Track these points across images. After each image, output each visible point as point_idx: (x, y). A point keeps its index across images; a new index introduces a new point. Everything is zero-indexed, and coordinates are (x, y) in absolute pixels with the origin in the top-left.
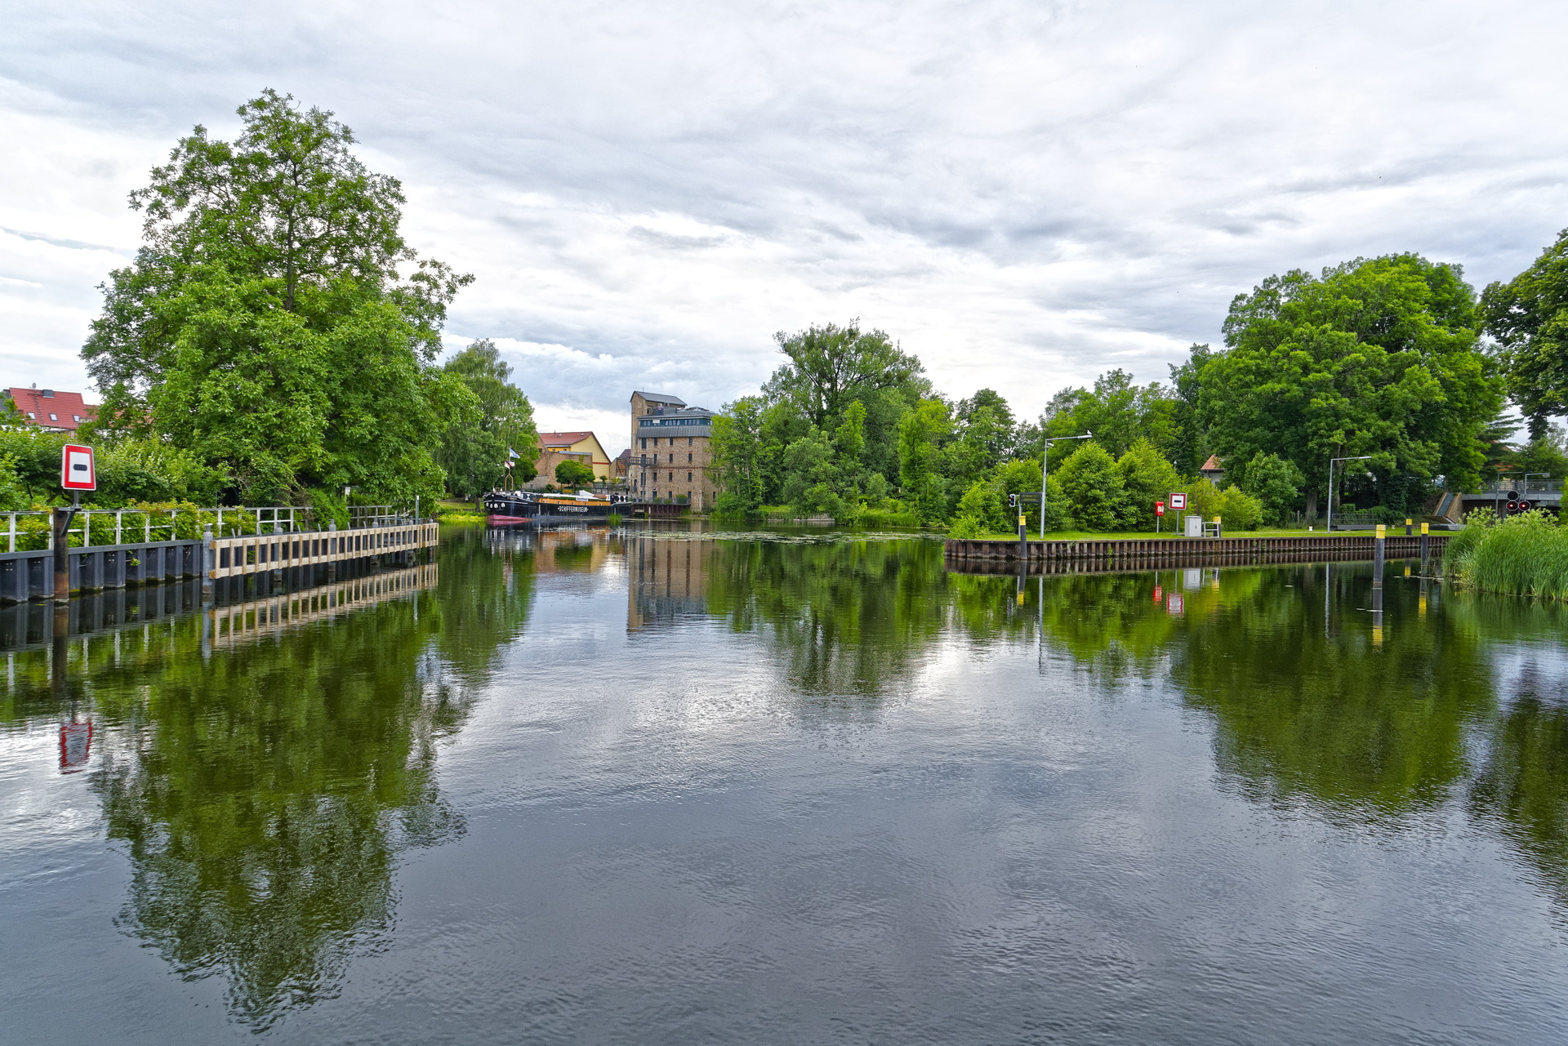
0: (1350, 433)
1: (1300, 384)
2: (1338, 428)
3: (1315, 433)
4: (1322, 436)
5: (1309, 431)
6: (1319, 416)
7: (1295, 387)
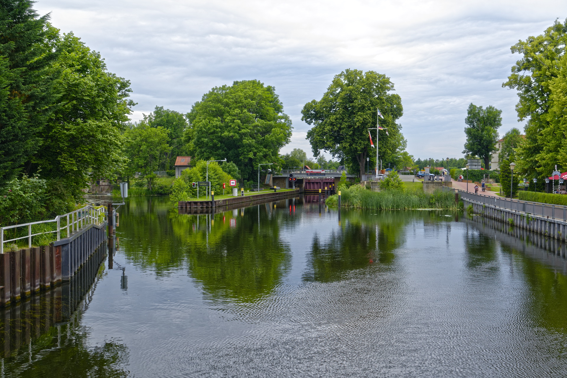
0: (255, 154)
1: (238, 133)
2: (250, 151)
3: (242, 153)
4: (245, 155)
5: (240, 152)
6: (243, 146)
7: (236, 134)
